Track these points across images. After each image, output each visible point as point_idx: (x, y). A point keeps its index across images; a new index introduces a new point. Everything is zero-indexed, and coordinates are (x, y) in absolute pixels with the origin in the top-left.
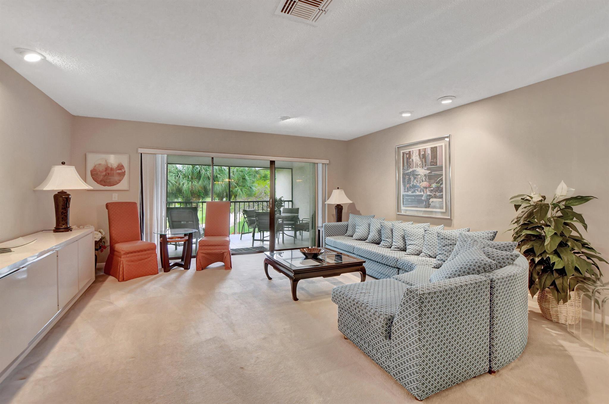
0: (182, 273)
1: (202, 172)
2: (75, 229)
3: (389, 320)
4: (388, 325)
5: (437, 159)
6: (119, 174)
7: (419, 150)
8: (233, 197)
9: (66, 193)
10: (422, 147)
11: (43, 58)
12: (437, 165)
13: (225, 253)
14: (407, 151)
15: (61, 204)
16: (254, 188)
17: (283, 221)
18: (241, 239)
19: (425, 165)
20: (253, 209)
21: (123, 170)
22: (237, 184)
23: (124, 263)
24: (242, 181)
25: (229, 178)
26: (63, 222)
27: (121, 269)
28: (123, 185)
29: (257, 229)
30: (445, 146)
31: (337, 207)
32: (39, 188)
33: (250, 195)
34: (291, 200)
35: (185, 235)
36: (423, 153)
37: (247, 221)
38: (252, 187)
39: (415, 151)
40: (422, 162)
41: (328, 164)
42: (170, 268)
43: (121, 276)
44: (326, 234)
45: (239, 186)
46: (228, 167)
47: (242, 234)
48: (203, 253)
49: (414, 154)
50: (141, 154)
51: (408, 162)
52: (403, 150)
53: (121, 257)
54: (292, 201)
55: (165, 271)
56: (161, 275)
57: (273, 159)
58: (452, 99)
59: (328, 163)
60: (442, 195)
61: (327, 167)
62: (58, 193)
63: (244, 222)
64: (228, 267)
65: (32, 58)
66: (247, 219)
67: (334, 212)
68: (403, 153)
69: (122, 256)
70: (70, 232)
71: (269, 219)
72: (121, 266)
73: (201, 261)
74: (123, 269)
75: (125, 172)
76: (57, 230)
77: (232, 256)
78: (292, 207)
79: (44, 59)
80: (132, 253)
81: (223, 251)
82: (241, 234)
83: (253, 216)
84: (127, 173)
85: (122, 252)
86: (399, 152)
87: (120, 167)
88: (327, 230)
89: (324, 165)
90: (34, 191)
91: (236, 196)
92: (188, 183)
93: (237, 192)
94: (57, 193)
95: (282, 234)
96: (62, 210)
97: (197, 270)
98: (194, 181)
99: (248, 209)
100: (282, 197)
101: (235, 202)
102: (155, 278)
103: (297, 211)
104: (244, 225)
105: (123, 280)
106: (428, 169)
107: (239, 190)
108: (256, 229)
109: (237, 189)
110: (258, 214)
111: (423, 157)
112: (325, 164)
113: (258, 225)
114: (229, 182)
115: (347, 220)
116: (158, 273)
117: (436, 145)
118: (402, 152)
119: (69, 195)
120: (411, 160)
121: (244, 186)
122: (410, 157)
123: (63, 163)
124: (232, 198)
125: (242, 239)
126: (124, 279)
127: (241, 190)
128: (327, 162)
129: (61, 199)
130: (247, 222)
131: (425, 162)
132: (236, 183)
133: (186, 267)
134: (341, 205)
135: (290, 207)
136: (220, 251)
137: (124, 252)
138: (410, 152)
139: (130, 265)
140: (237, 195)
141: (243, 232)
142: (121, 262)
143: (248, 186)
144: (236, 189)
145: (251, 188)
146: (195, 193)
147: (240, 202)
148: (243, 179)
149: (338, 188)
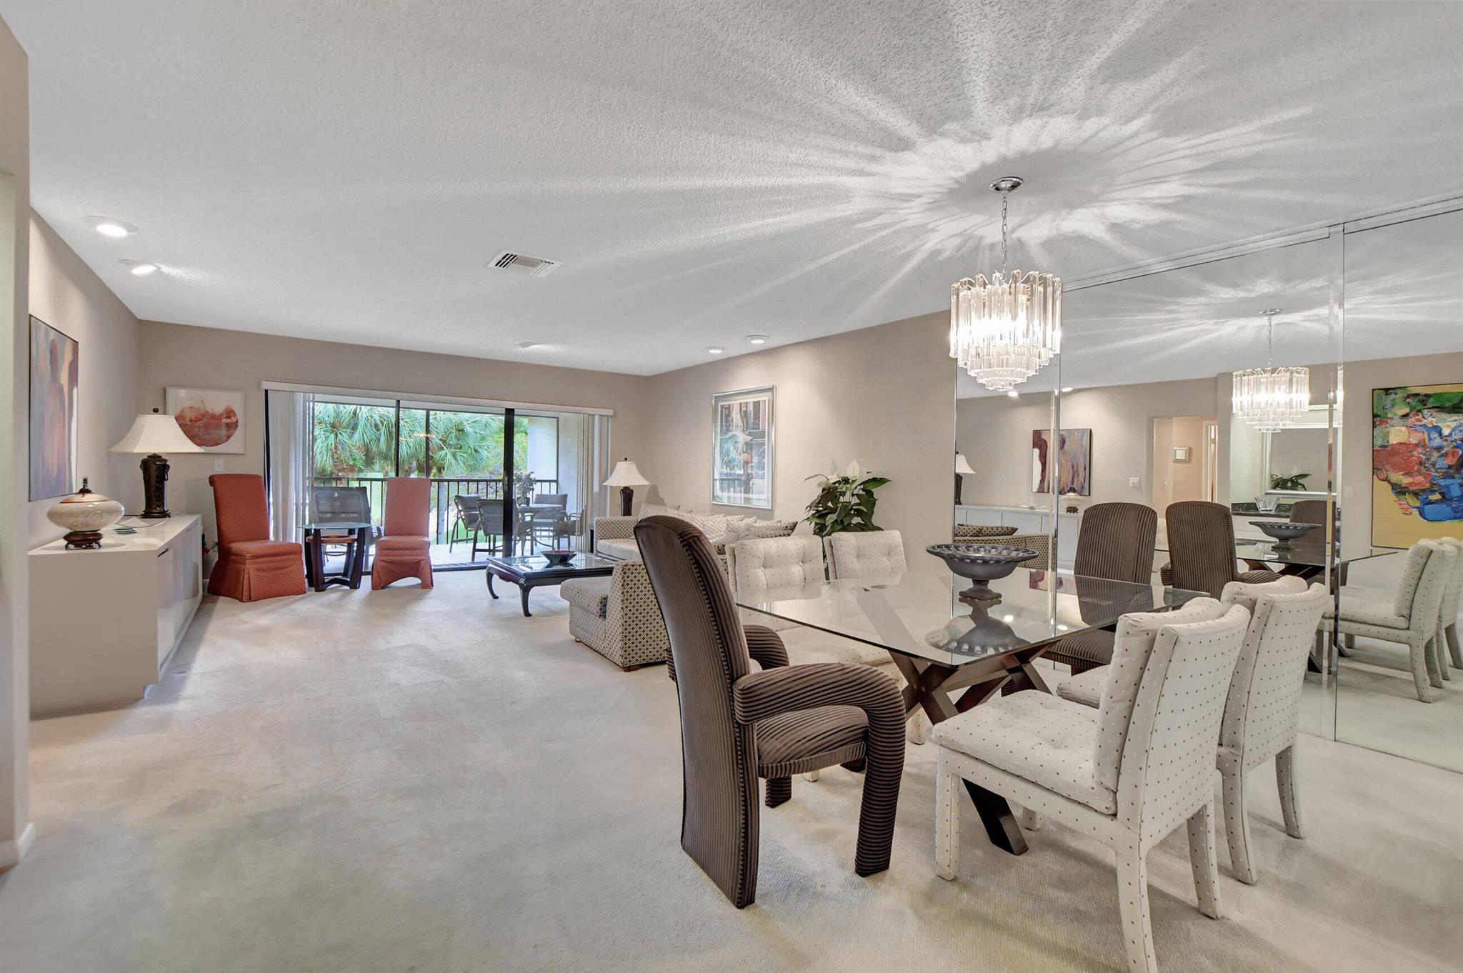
0: (346, 593)
1: (360, 414)
2: (175, 515)
3: (605, 599)
4: (603, 604)
5: (759, 421)
6: (228, 425)
7: (741, 404)
8: (434, 471)
9: (160, 457)
10: (744, 399)
11: (156, 268)
12: (759, 429)
13: (422, 562)
14: (726, 403)
15: (154, 474)
16: (484, 453)
17: (532, 517)
18: (450, 551)
19: (747, 428)
20: (476, 495)
21: (234, 420)
22: (444, 442)
23: (251, 573)
24: (456, 436)
25: (428, 431)
26: (159, 503)
27: (246, 583)
28: (234, 444)
29: (481, 533)
30: (769, 400)
31: (623, 492)
32: (118, 448)
33: (473, 468)
34: (555, 479)
35: (351, 532)
36: (745, 409)
37: (463, 517)
38: (479, 450)
39: (735, 403)
40: (743, 423)
41: (611, 416)
42: (325, 586)
43: (245, 593)
44: (599, 535)
45: (450, 446)
46: (425, 411)
47: (453, 541)
48: (386, 562)
49: (734, 409)
50: (266, 391)
51: (727, 421)
52: (722, 401)
53: (244, 564)
54: (556, 481)
55: (316, 591)
56: (312, 595)
57: (510, 405)
58: (764, 339)
59: (612, 414)
60: (764, 473)
61: (610, 421)
62: (148, 456)
63: (458, 519)
64: (427, 585)
65: (142, 270)
66: (462, 513)
67: (619, 500)
68: (721, 406)
69: (248, 562)
70: (167, 519)
71: (502, 512)
72: (246, 576)
73: (380, 574)
74: (250, 583)
75: (237, 421)
76: (147, 515)
77: (433, 573)
78: (557, 492)
79: (158, 271)
80: (263, 556)
81: (419, 558)
82: (449, 544)
83: (474, 509)
84: (240, 424)
85: (247, 555)
86: (716, 404)
87: (230, 413)
88: (601, 529)
89: (606, 418)
90: (108, 452)
91: (440, 470)
92: (327, 438)
93: (443, 460)
94: (146, 457)
95: (530, 542)
96: (157, 485)
97: (373, 589)
98: (340, 434)
99: (465, 495)
100: (532, 473)
101: (439, 481)
102: (300, 599)
103: (564, 499)
104: (457, 523)
105: (250, 600)
106: (750, 434)
107: (449, 456)
108: (479, 532)
109: (443, 453)
110: (484, 503)
111: (745, 415)
112: (607, 416)
113: (483, 524)
114: (427, 439)
115: (637, 515)
116: (305, 593)
117: (759, 399)
118: (720, 404)
119: (166, 461)
120: (730, 418)
121: (461, 447)
122: (728, 415)
123: (156, 411)
124: (432, 474)
125: (452, 551)
126: (250, 598)
127: (454, 455)
128: (610, 412)
129: (155, 467)
130: (463, 520)
131: (747, 424)
132: (440, 440)
133: (354, 585)
134: (631, 488)
135: (554, 492)
136: (413, 558)
137: (250, 555)
138: (729, 405)
139: (259, 576)
140: (444, 468)
141: (455, 539)
142: (246, 571)
143: (469, 447)
144: (441, 453)
145: (476, 451)
146: (341, 461)
147: (448, 481)
148: (459, 430)
149: (626, 459)
